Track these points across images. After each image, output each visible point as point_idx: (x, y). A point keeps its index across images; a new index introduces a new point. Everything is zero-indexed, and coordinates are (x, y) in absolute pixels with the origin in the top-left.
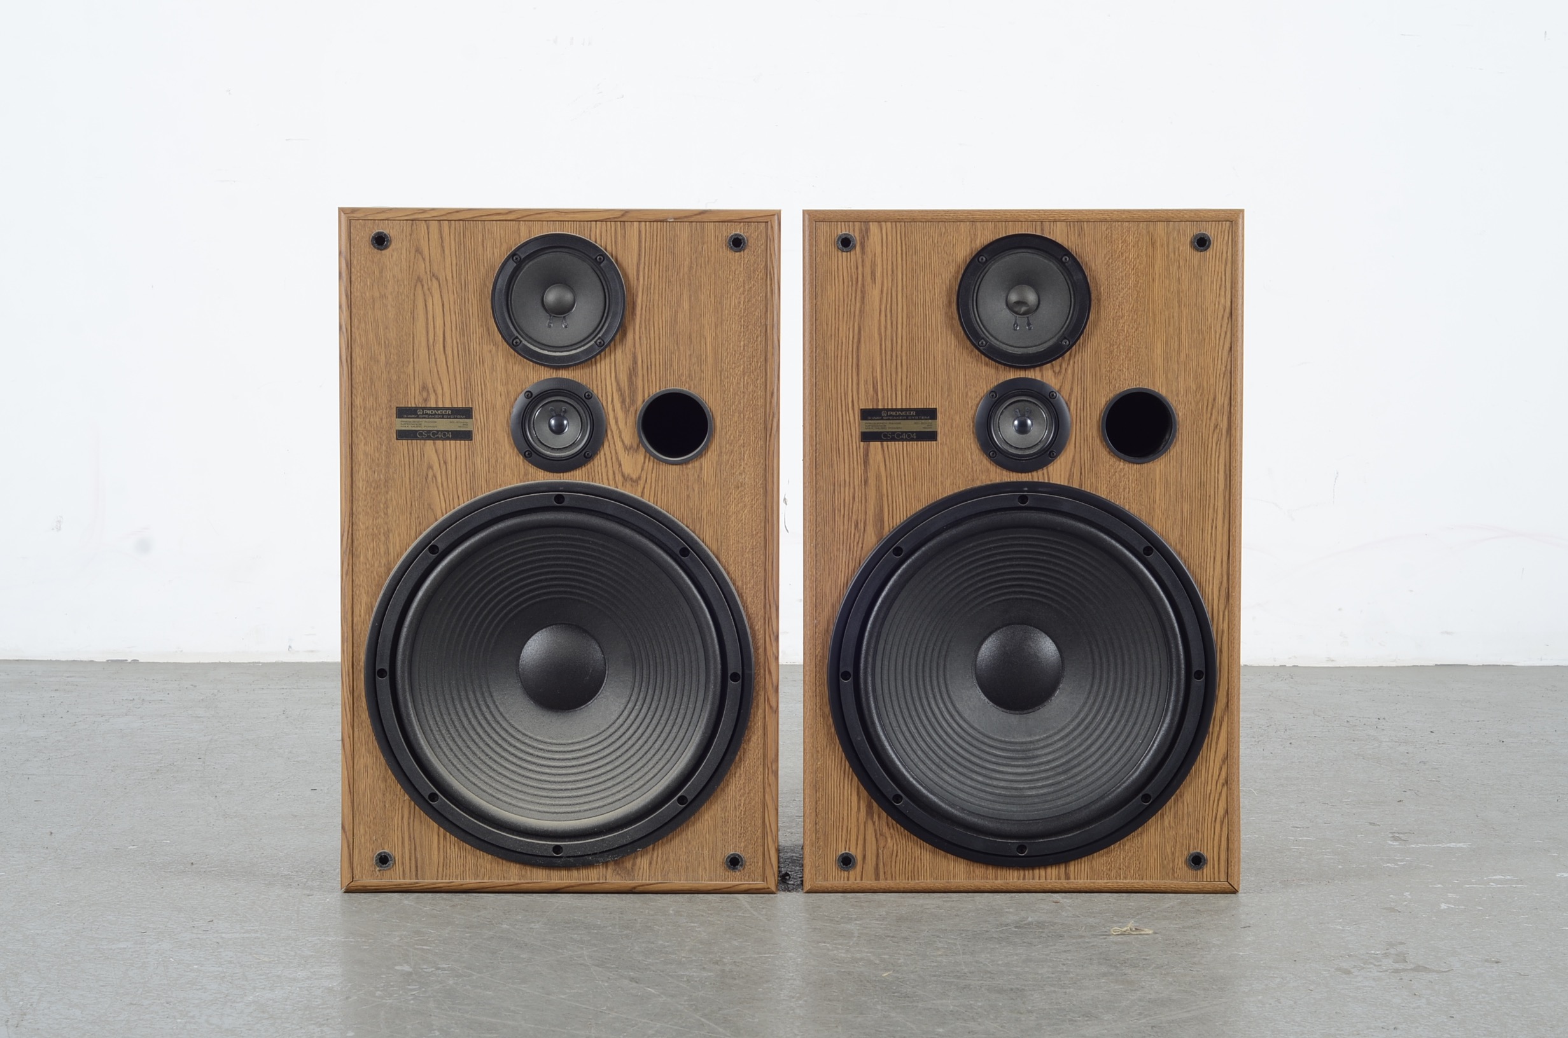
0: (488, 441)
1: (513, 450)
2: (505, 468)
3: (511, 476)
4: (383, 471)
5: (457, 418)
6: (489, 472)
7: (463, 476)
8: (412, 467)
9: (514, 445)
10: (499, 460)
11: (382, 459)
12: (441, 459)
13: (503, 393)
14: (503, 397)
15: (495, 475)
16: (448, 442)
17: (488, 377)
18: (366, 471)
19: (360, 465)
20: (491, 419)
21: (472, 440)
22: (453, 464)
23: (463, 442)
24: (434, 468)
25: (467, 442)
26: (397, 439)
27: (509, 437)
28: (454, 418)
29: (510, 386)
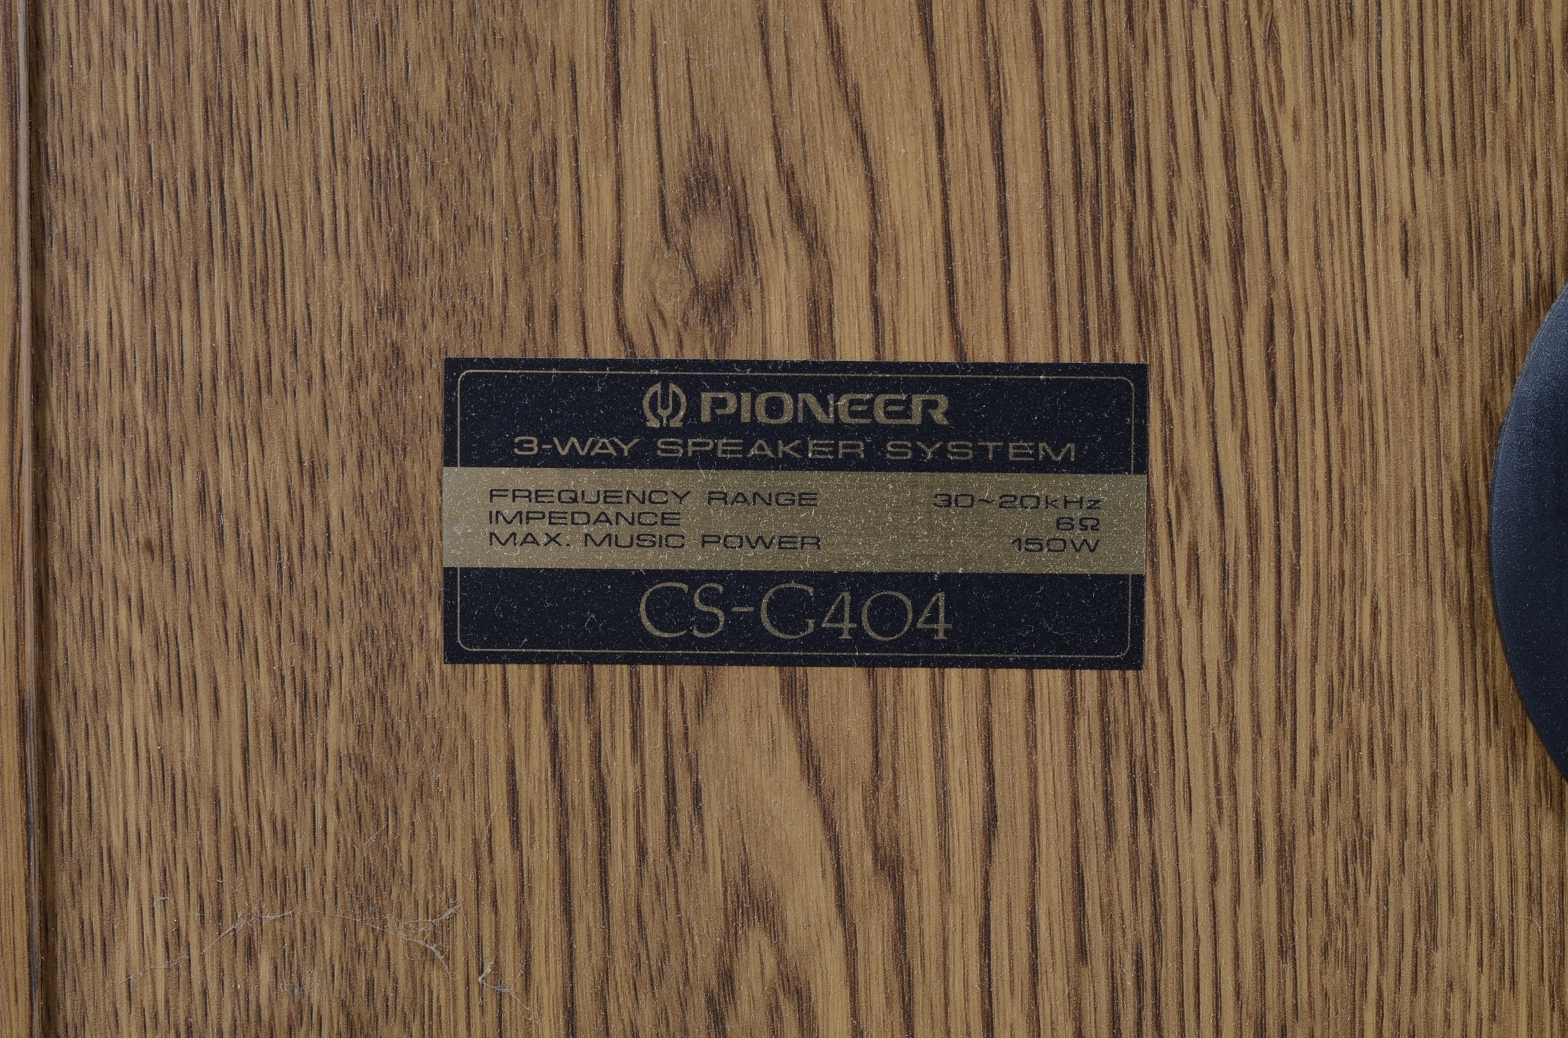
0: (1286, 675)
1: (1512, 754)
2: (1427, 910)
3: (1480, 986)
4: (330, 937)
5: (1002, 465)
6: (1286, 948)
7: (1055, 985)
8: (586, 909)
9: (1512, 712)
10: (1384, 842)
11: (318, 832)
12: (855, 833)
13: (1428, 235)
14: (1432, 275)
15: (1336, 978)
16: (919, 678)
17: (1297, 93)
18: (176, 940)
19: (117, 885)
20: (1311, 472)
21: (1135, 661)
22: (965, 877)
23: (1051, 681)
24: (793, 916)
25: (1089, 678)
26: (454, 655)
27: (1470, 636)
28: (980, 465)
29: (1495, 167)
